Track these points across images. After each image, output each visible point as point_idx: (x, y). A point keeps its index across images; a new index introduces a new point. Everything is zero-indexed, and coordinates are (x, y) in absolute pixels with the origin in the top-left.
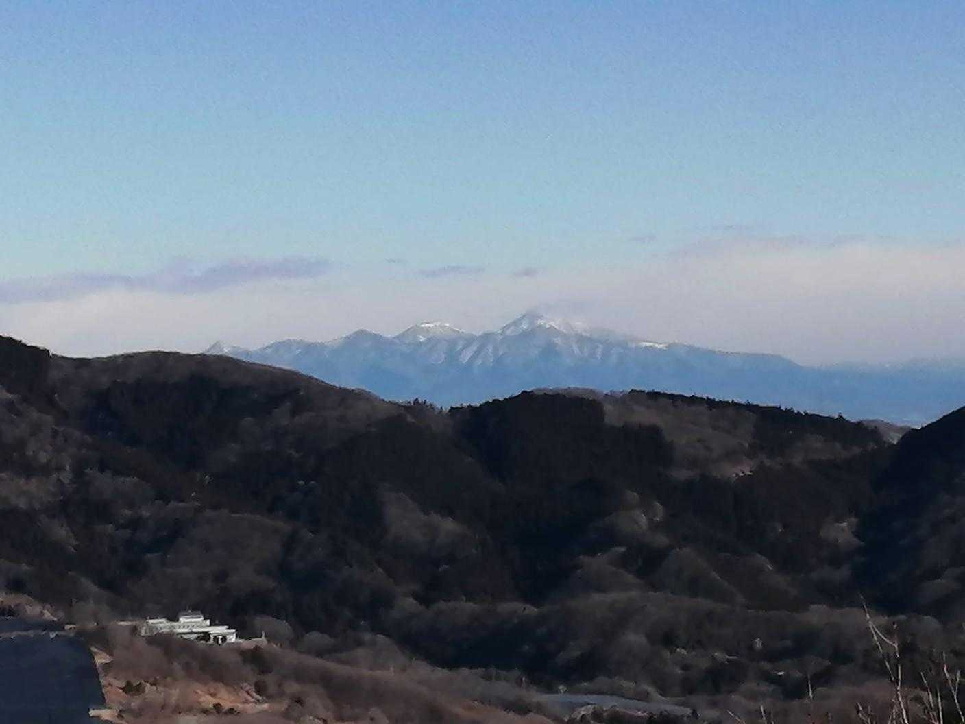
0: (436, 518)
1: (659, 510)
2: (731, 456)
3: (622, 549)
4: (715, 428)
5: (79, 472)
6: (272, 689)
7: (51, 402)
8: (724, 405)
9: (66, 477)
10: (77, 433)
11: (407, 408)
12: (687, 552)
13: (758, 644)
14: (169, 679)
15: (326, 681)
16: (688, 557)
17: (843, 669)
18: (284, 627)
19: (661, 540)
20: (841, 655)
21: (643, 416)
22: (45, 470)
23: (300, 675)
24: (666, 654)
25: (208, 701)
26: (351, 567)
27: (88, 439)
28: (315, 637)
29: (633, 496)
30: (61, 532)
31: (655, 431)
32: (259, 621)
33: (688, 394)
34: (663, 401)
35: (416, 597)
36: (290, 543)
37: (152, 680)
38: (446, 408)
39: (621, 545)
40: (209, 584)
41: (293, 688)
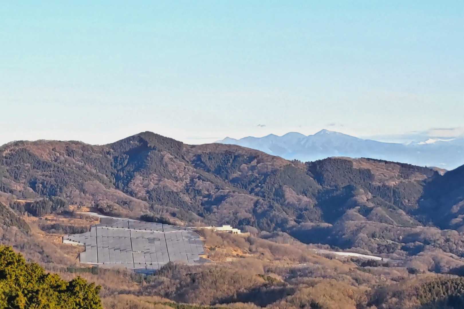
0: (301, 196)
1: (370, 196)
2: (392, 178)
3: (359, 207)
4: (387, 170)
5: (192, 180)
6: (254, 250)
7: (183, 158)
8: (390, 163)
9: (188, 181)
10: (192, 168)
11: (292, 162)
12: (379, 208)
13: (401, 237)
14: (223, 246)
15: (270, 248)
16: (380, 210)
17: (427, 247)
18: (255, 230)
19: (371, 205)
20: (427, 242)
21: (365, 166)
22: (182, 179)
23: (262, 246)
24: (373, 240)
25: (235, 253)
26: (275, 211)
27: (195, 170)
28: (264, 233)
29: (362, 190)
30: (187, 198)
31: (369, 171)
32: (247, 227)
33: (379, 159)
34: (371, 161)
35: (295, 221)
36: (256, 203)
37: (218, 246)
38: (304, 162)
39: (358, 206)
40: (232, 215)
41: (261, 250)
